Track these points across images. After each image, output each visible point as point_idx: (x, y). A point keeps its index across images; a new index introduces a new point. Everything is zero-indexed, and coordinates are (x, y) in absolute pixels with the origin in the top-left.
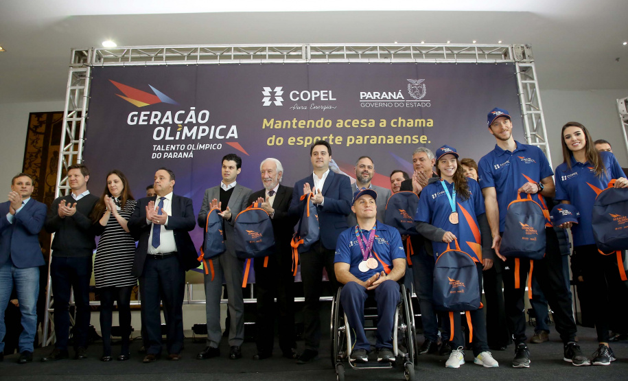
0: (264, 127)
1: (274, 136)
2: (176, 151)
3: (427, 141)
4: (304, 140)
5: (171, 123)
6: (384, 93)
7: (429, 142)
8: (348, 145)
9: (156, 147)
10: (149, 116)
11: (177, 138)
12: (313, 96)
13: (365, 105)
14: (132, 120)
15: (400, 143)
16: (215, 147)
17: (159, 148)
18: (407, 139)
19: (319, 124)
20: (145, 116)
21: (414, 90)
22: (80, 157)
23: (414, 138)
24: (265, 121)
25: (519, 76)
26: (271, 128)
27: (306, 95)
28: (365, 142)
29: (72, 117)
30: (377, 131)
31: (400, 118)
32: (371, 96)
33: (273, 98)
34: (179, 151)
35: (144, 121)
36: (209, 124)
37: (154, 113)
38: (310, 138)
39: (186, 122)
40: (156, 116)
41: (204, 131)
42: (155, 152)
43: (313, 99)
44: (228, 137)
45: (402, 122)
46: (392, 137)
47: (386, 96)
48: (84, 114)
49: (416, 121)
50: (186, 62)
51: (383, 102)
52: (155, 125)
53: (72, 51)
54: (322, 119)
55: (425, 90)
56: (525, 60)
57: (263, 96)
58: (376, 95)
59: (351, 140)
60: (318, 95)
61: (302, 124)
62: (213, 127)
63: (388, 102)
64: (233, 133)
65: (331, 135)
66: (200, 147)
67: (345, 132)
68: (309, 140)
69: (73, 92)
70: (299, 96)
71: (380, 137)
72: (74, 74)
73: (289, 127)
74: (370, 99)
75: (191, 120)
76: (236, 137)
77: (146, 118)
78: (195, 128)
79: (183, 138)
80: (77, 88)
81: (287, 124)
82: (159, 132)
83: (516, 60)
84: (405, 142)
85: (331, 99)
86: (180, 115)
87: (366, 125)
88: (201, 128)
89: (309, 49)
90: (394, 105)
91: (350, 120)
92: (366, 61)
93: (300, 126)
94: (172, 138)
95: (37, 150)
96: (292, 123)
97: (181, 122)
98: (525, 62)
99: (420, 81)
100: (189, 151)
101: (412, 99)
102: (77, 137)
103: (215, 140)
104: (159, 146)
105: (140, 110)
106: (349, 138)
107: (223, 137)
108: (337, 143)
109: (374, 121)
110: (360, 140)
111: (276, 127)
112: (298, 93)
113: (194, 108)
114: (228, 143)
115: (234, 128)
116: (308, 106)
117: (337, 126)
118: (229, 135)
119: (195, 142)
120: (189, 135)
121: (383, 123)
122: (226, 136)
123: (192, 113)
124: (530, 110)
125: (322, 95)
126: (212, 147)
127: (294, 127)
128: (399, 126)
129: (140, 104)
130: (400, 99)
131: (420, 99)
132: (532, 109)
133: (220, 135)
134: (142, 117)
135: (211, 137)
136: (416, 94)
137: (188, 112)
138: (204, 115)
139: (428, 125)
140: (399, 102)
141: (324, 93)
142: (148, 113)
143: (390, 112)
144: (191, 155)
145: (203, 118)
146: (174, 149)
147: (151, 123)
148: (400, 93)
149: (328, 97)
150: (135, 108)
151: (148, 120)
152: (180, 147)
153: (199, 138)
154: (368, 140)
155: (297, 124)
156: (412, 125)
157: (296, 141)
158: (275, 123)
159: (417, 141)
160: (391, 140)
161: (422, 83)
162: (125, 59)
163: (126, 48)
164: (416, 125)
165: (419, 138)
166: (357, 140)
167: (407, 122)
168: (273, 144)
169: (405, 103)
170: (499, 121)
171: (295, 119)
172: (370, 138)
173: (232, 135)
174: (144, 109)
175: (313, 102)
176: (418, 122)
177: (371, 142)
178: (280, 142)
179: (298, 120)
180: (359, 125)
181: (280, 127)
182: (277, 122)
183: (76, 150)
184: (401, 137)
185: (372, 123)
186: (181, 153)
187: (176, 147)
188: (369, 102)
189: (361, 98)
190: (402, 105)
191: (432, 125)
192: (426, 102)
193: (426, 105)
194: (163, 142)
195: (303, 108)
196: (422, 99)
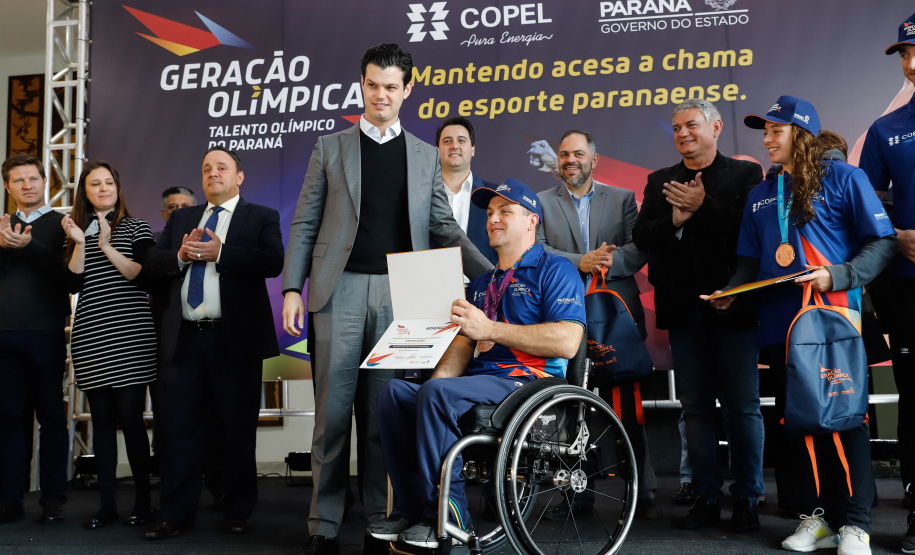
1: (432, 100)
2: (251, 136)
3: (738, 96)
4: (488, 105)
5: (239, 83)
6: (650, 2)
7: (743, 97)
8: (575, 112)
9: (215, 131)
11: (253, 111)
12: (507, 17)
13: (610, 29)
14: (170, 82)
17: (220, 132)
18: (697, 93)
19: (519, 72)
20: (192, 71)
22: (80, 155)
23: (710, 90)
24: (414, 72)
26: (427, 83)
27: (491, 17)
28: (610, 105)
29: (61, 79)
30: (634, 80)
31: (682, 51)
32: (623, 10)
33: (428, 27)
35: (190, 81)
37: (208, 66)
38: (502, 101)
39: (267, 81)
40: (212, 72)
41: (301, 96)
42: (214, 139)
43: (506, 23)
44: (345, 106)
45: (686, 60)
46: (665, 91)
47: (654, 8)
49: (717, 54)
51: (646, 21)
52: (211, 90)
54: (525, 61)
57: (409, 23)
58: (633, 6)
59: (581, 101)
60: (516, 14)
61: (484, 73)
63: (657, 20)
64: (354, 97)
65: (542, 93)
66: (295, 126)
67: (568, 86)
68: (498, 106)
69: (60, 32)
70: (478, 18)
71: (640, 93)
73: (460, 81)
74: (620, 15)
75: (276, 77)
76: (361, 105)
77: (194, 76)
78: (285, 91)
79: (263, 111)
80: (68, 23)
81: (456, 74)
82: (219, 101)
85: (541, 20)
86: (256, 68)
87: (611, 69)
88: (296, 90)
90: (669, 24)
91: (579, 62)
93: (481, 79)
94: (243, 113)
95: (28, 145)
96: (465, 74)
97: (259, 81)
100: (276, 136)
101: (710, 9)
102: (74, 120)
103: (322, 113)
104: (221, 128)
105: (182, 61)
106: (577, 97)
107: (336, 106)
108: (553, 108)
109: (627, 60)
110: (599, 101)
111: (435, 82)
112: (476, 12)
113: (281, 53)
114: (346, 118)
115: (356, 87)
116: (497, 39)
117: (554, 74)
118: (348, 102)
120: (273, 105)
121: (647, 64)
122: (340, 105)
123: (278, 63)
125: (524, 14)
126: (316, 125)
127: (470, 80)
128: (680, 67)
129: (183, 50)
130: (683, 11)
131: (725, 10)
133: (331, 101)
134: (187, 76)
135: (314, 107)
137: (269, 60)
138: (300, 66)
139: (741, 63)
140: (680, 19)
141: (528, 10)
142: (197, 66)
143: (662, 40)
144: (279, 143)
145: (298, 72)
146: (247, 133)
147: (204, 85)
149: (535, 17)
150: (173, 58)
151: (199, 80)
152: (257, 128)
153: (292, 109)
154: (616, 99)
155: (475, 75)
156: (707, 65)
157: (475, 108)
158: (433, 75)
159: (718, 96)
160: (662, 97)
164: (715, 65)
165: (720, 91)
166: (593, 102)
167: (696, 58)
168: (429, 115)
169: (692, 19)
171: (471, 65)
172: (620, 96)
173: (354, 102)
174: (190, 59)
175: (506, 29)
176: (720, 57)
177: (622, 103)
178: (443, 110)
179: (478, 66)
180: (598, 70)
181: (442, 82)
182: (436, 71)
183: (73, 140)
184: (683, 91)
185: (624, 65)
186: (260, 140)
187: (252, 128)
188: (619, 22)
189: (603, 15)
190: (686, 23)
191: (749, 62)
192: (738, 15)
193: (738, 20)
194: (228, 121)
195: (486, 41)
196: (730, 8)
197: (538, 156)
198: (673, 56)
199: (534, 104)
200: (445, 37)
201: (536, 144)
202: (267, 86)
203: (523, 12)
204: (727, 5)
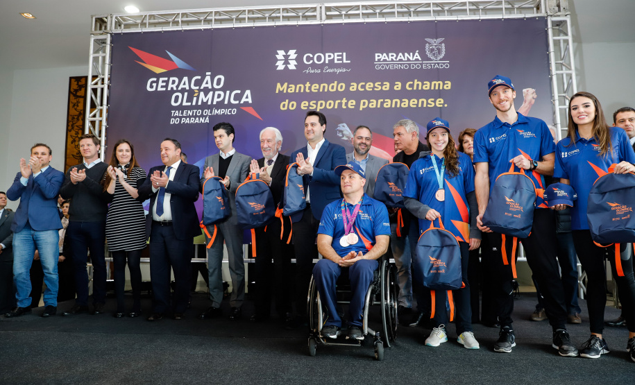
0: (277, 92)
1: (287, 101)
2: (193, 116)
3: (443, 104)
4: (316, 104)
5: (188, 88)
6: (400, 54)
7: (446, 105)
8: (361, 109)
9: (174, 113)
10: (167, 82)
11: (194, 103)
12: (327, 59)
13: (380, 68)
14: (151, 87)
15: (415, 106)
16: (230, 112)
17: (177, 114)
18: (423, 102)
19: (333, 87)
20: (163, 82)
21: (432, 50)
22: (104, 123)
23: (429, 101)
24: (279, 85)
25: (550, 32)
26: (285, 91)
27: (319, 58)
28: (379, 106)
29: (96, 84)
30: (391, 94)
31: (416, 80)
32: (387, 58)
33: (286, 62)
34: (196, 117)
35: (162, 87)
36: (224, 89)
37: (171, 79)
38: (323, 102)
39: (202, 88)
40: (174, 82)
41: (219, 96)
42: (174, 117)
43: (327, 62)
44: (242, 102)
45: (418, 85)
46: (406, 100)
47: (402, 58)
48: (106, 81)
49: (433, 83)
50: (202, 27)
51: (398, 64)
52: (173, 91)
53: (92, 18)
54: (336, 82)
55: (444, 50)
56: (559, 13)
58: (392, 56)
59: (364, 104)
60: (332, 58)
61: (315, 88)
62: (228, 92)
63: (404, 64)
64: (247, 97)
65: (344, 99)
66: (216, 112)
67: (358, 96)
68: (321, 105)
69: (96, 59)
70: (313, 59)
71: (394, 101)
72: (96, 41)
73: (302, 91)
74: (385, 60)
75: (206, 86)
76: (250, 102)
77: (164, 84)
78: (211, 93)
79: (200, 103)
80: (100, 55)
81: (300, 87)
82: (177, 98)
83: (549, 13)
84: (420, 106)
85: (345, 61)
86: (196, 80)
87: (380, 88)
88: (217, 93)
89: (323, 9)
90: (410, 66)
91: (364, 84)
92: (382, 20)
93: (313, 90)
94: (189, 104)
96: (305, 87)
97: (198, 88)
98: (559, 16)
99: (439, 40)
100: (206, 117)
101: (430, 60)
102: (102, 105)
103: (230, 105)
104: (177, 112)
105: (158, 76)
106: (362, 101)
107: (237, 102)
108: (350, 107)
109: (388, 84)
110: (373, 104)
111: (289, 91)
112: (311, 56)
113: (209, 73)
114: (242, 108)
115: (248, 92)
116: (322, 70)
117: (351, 89)
118: (244, 100)
119: (211, 107)
120: (205, 100)
121: (398, 86)
122: (240, 102)
123: (208, 78)
124: (562, 70)
125: (336, 58)
126: (227, 112)
127: (307, 91)
128: (415, 88)
129: (159, 70)
130: (417, 60)
131: (438, 61)
132: (564, 68)
133: (235, 99)
134: (161, 84)
135: (226, 102)
136: (434, 54)
137: (204, 77)
138: (219, 80)
139: (445, 88)
140: (415, 64)
141: (338, 56)
142: (166, 79)
143: (406, 74)
144: (207, 120)
145: (218, 83)
146: (191, 114)
147: (169, 89)
148: (417, 54)
149: (342, 60)
150: (154, 75)
151: (166, 86)
152: (196, 112)
153: (215, 103)
154: (382, 103)
155: (310, 88)
156: (428, 88)
157: (309, 106)
158: (288, 87)
159: (433, 104)
160: (405, 104)
161: (441, 43)
162: (143, 24)
163: (144, 14)
164: (432, 88)
165: (435, 102)
166: (370, 104)
168: (286, 108)
169: (421, 64)
170: (498, 90)
171: (308, 83)
172: (384, 102)
173: (247, 100)
174: (162, 75)
175: (327, 65)
176: (435, 84)
177: (385, 106)
178: (293, 106)
179: (312, 84)
180: (373, 88)
181: (293, 91)
182: (290, 86)
183: (101, 116)
184: (416, 100)
185: (387, 86)
186: (197, 119)
187: (193, 112)
188: (384, 64)
189: (376, 60)
190: (418, 66)
191: (449, 88)
192: (444, 63)
193: (444, 66)
194: (181, 108)
195: (316, 71)
196: (440, 60)
197: (341, 131)
198: (412, 83)
199: (340, 104)
200: (295, 68)
201: (340, 125)
202: (202, 90)
203: (335, 56)
204: (439, 58)
